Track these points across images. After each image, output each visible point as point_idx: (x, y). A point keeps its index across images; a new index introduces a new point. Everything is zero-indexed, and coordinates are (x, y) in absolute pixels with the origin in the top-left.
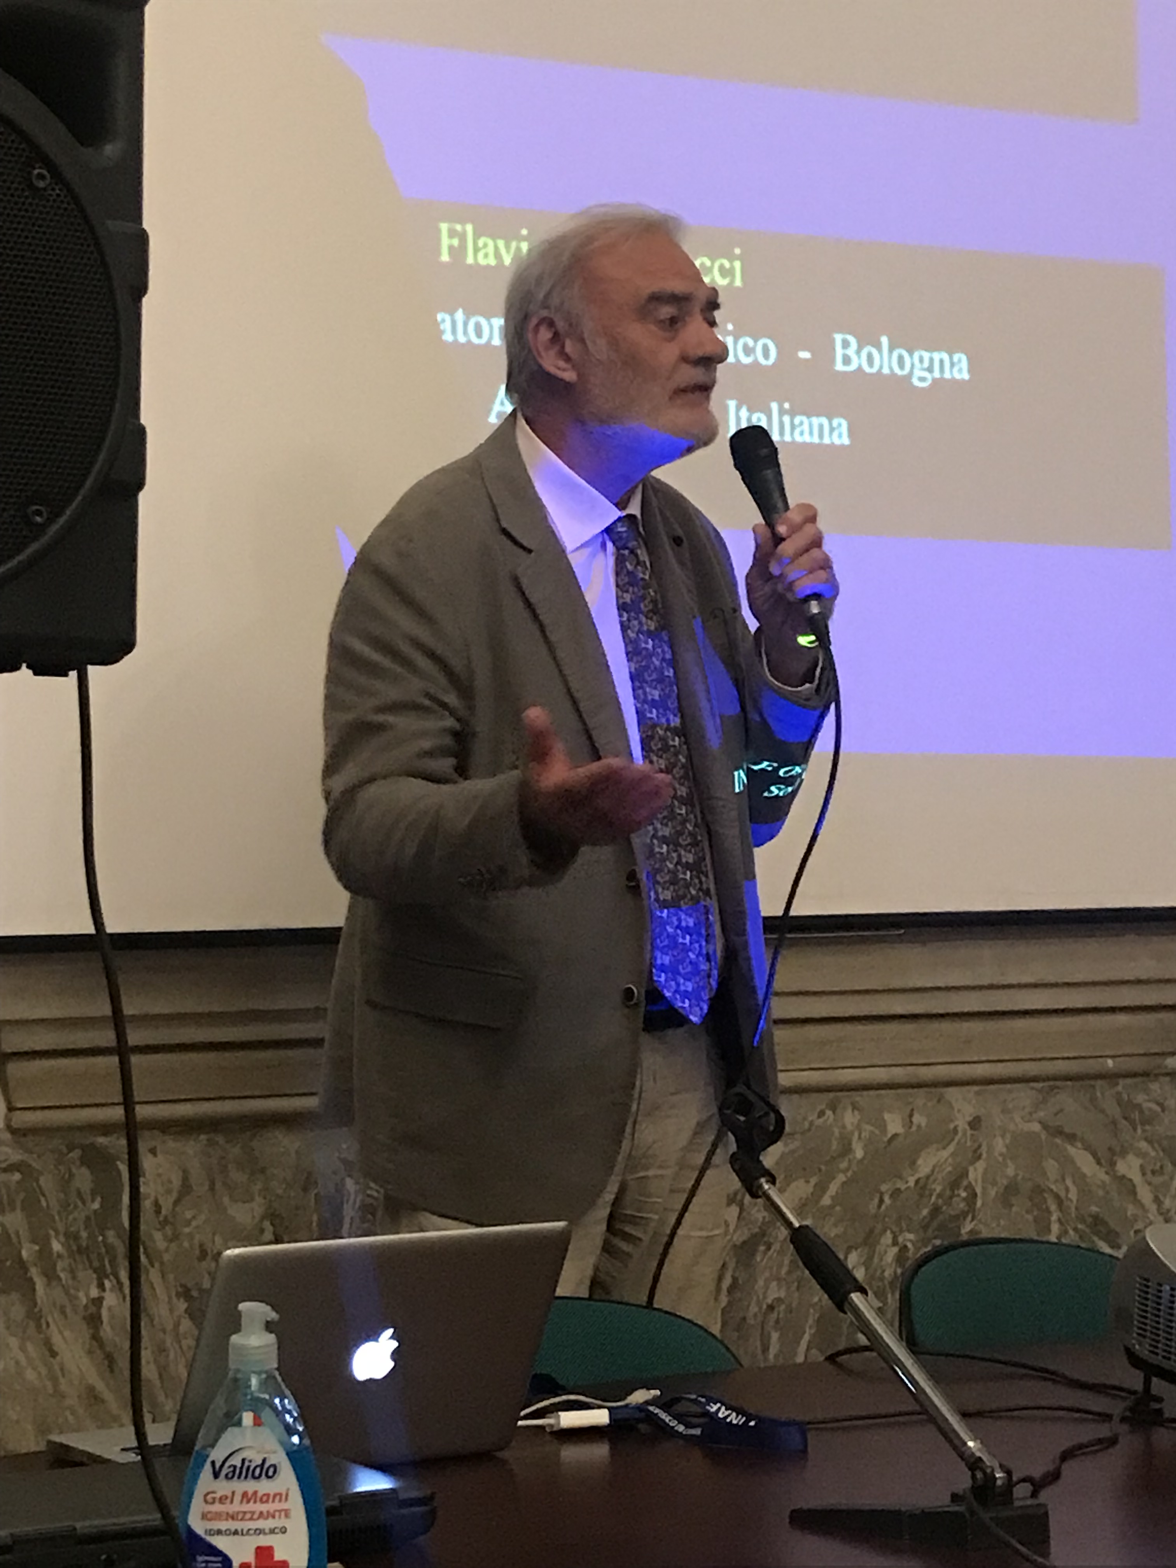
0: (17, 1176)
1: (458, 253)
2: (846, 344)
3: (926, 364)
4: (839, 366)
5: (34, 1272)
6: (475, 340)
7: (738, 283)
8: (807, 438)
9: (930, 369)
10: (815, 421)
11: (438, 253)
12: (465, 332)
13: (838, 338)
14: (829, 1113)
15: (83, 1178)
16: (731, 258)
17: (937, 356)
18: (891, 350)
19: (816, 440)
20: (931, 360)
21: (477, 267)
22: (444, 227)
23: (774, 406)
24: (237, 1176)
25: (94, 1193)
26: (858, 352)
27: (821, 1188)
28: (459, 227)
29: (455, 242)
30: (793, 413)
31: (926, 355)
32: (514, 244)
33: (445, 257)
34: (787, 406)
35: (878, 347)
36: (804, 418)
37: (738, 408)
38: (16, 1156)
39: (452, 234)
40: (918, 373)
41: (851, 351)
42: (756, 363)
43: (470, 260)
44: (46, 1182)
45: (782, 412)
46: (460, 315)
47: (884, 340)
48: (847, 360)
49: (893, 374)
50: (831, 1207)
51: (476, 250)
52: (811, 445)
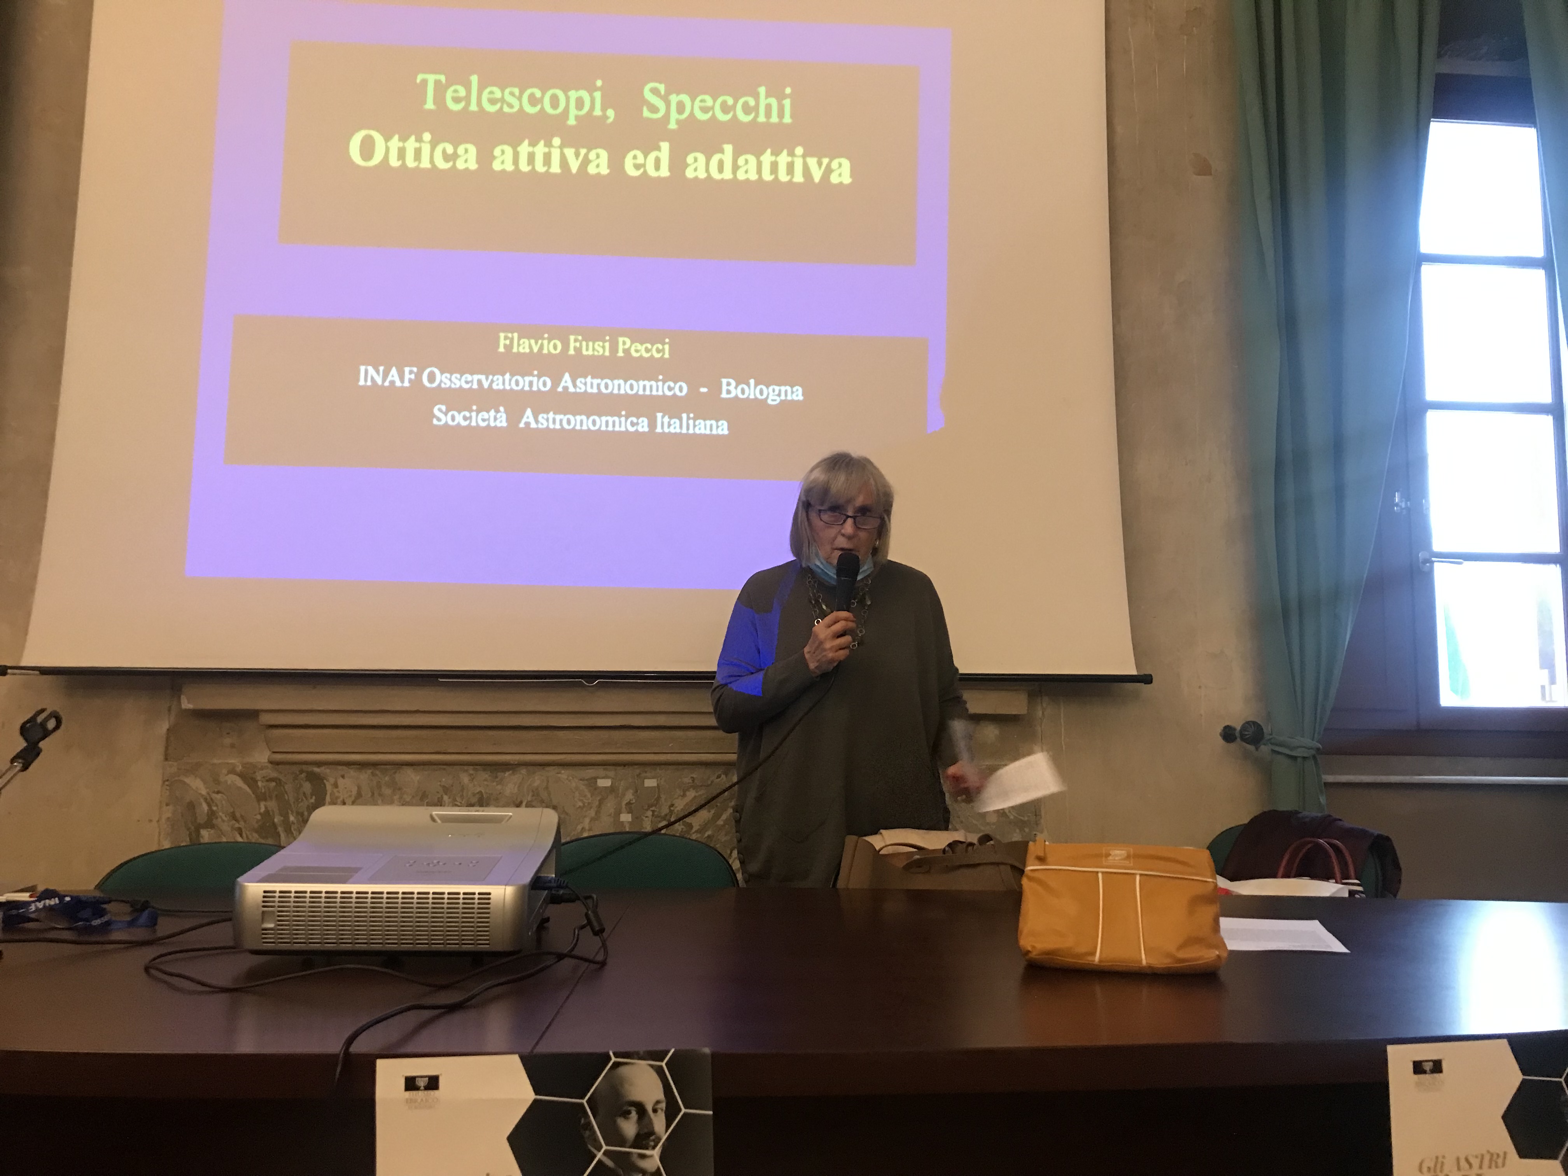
0: (274, 784)
1: (508, 348)
2: (729, 384)
3: (777, 392)
4: (724, 395)
6: (515, 388)
7: (667, 356)
8: (703, 431)
9: (779, 395)
10: (708, 423)
11: (498, 347)
12: (510, 384)
13: (724, 381)
15: (307, 787)
16: (663, 344)
17: (783, 388)
18: (756, 385)
19: (708, 432)
20: (780, 391)
21: (519, 354)
22: (502, 335)
23: (684, 416)
25: (312, 795)
26: (736, 388)
28: (510, 335)
29: (508, 342)
30: (695, 419)
31: (777, 388)
32: (540, 342)
33: (501, 349)
34: (692, 415)
35: (748, 385)
36: (702, 421)
37: (663, 417)
38: (274, 775)
39: (506, 338)
40: (771, 397)
41: (732, 388)
42: (674, 395)
43: (515, 350)
44: (289, 787)
45: (688, 418)
46: (507, 376)
47: (752, 382)
48: (729, 392)
49: (756, 399)
51: (519, 345)
52: (705, 435)
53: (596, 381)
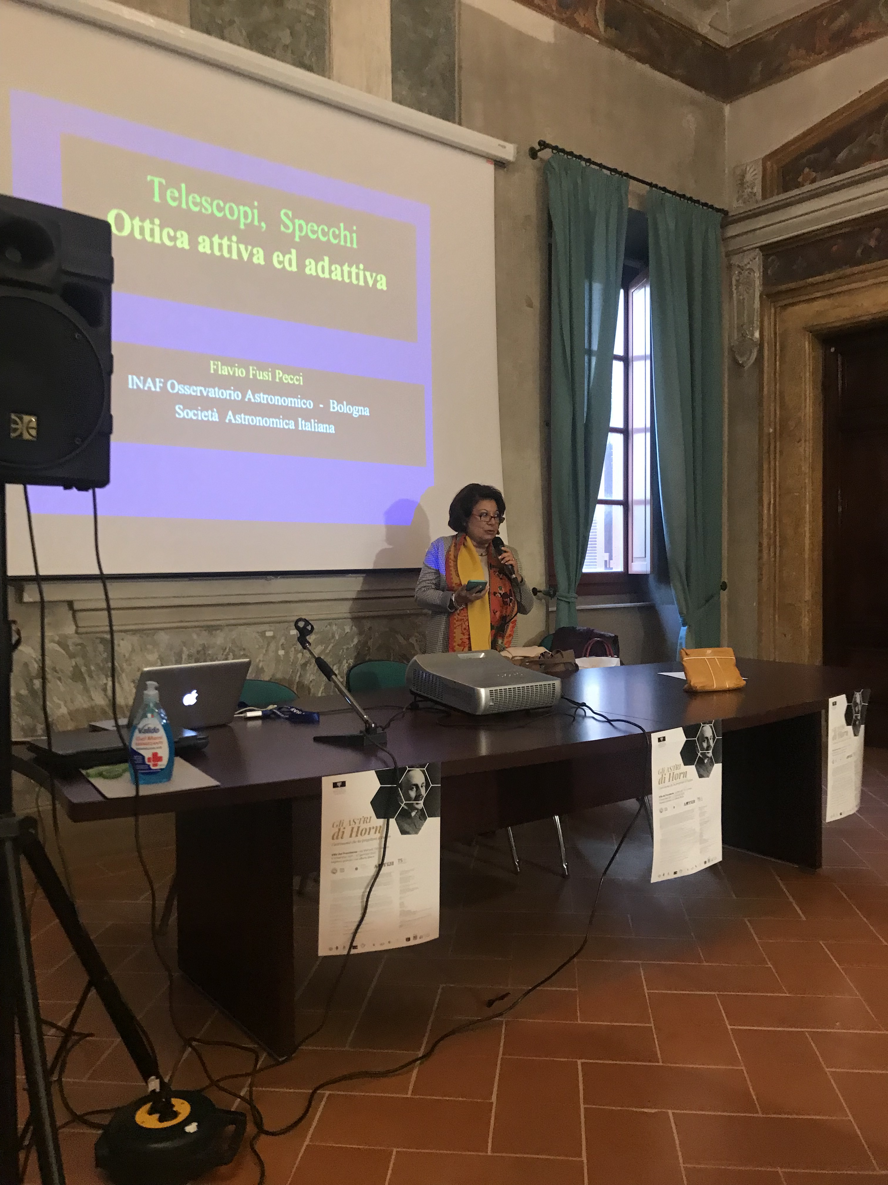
0: (80, 647)
1: (216, 370)
2: (333, 403)
3: (357, 410)
4: (332, 410)
5: (86, 676)
6: (221, 397)
7: (302, 383)
8: (322, 431)
9: (358, 412)
10: (325, 426)
11: (210, 370)
12: (218, 395)
13: (331, 401)
14: (329, 626)
15: (101, 647)
16: (299, 376)
17: (360, 408)
18: (347, 405)
19: (325, 431)
20: (358, 410)
21: (222, 375)
22: (212, 362)
23: (312, 421)
24: (149, 647)
26: (337, 406)
27: (326, 648)
28: (216, 363)
29: (215, 367)
30: (318, 423)
31: (357, 408)
32: (233, 368)
33: (212, 371)
34: (316, 421)
35: (343, 405)
36: (322, 425)
37: (302, 421)
38: (79, 641)
39: (214, 364)
40: (355, 413)
41: (335, 406)
42: (307, 407)
43: (220, 373)
44: (89, 649)
45: (315, 423)
46: (217, 389)
47: (345, 403)
48: (334, 408)
49: (347, 413)
50: (329, 653)
51: (222, 369)
52: (323, 433)
53: (266, 396)
